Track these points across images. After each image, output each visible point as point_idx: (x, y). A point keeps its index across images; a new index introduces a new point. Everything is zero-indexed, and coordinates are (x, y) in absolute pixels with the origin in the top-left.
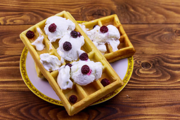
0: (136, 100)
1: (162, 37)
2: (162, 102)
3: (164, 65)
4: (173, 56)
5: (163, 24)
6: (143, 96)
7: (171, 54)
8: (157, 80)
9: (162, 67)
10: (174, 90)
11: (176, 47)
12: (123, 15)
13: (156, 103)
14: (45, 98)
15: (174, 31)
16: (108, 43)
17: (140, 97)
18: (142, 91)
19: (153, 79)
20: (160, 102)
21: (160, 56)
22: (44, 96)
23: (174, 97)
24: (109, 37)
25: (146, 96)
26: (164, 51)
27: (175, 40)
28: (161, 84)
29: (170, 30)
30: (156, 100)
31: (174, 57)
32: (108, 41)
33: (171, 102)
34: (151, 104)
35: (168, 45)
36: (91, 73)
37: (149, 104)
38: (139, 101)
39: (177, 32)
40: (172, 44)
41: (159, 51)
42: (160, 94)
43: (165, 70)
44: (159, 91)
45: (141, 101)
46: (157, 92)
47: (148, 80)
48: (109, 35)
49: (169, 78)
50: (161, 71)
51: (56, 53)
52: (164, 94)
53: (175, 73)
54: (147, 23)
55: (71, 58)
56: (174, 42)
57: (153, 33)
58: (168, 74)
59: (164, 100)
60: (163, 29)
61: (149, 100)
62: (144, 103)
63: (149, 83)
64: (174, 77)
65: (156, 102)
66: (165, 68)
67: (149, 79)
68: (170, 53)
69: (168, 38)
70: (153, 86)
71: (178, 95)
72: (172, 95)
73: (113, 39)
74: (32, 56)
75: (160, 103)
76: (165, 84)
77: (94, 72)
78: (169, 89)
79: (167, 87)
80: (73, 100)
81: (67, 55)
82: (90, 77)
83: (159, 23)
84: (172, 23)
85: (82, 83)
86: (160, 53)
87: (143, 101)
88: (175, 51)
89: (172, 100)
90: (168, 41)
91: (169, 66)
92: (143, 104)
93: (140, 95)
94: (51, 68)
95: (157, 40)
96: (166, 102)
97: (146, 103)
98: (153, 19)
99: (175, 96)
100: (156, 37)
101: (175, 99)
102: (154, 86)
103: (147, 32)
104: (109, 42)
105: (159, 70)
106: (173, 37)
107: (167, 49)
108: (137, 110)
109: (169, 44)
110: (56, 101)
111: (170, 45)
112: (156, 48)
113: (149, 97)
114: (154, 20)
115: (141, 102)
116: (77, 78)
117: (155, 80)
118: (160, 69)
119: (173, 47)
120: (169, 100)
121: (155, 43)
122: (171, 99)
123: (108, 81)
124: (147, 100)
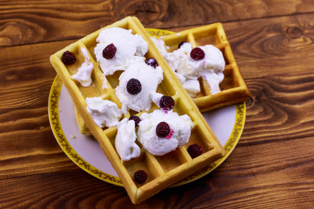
0: (237, 165)
1: (265, 44)
2: (279, 162)
3: (276, 97)
4: (288, 78)
5: (264, 17)
6: (247, 156)
7: (283, 75)
8: (267, 125)
9: (273, 100)
10: (297, 140)
11: (291, 61)
12: (192, 8)
13: (271, 166)
14: (92, 171)
15: (285, 29)
16: (204, 79)
17: (243, 158)
18: (244, 148)
19: (259, 124)
20: (276, 163)
21: (267, 80)
22: (90, 168)
23: (298, 151)
24: (205, 67)
25: (252, 155)
26: (272, 70)
27: (288, 47)
28: (274, 131)
29: (277, 28)
30: (270, 161)
31: (290, 80)
32: (203, 75)
33: (294, 162)
34: (263, 169)
35: (276, 58)
36: (172, 136)
37: (258, 168)
38: (242, 165)
39: (290, 30)
40: (283, 56)
41: (263, 72)
42: (275, 150)
43: (277, 105)
44: (272, 144)
45: (246, 164)
46: (270, 147)
47: (252, 127)
48: (206, 64)
49: (285, 119)
50: (272, 107)
51: (113, 97)
52: (280, 148)
53: (294, 109)
54: (236, 18)
55: (139, 105)
56: (287, 52)
57: (248, 38)
58: (283, 112)
59: (282, 158)
60: (265, 27)
61: (258, 162)
62: (250, 168)
63: (255, 132)
64: (293, 116)
65: (271, 164)
66: (277, 102)
67: (253, 125)
68: (282, 73)
69: (275, 46)
70: (261, 138)
71: (304, 147)
72: (295, 148)
73: (212, 70)
74: (72, 97)
75: (276, 165)
76: (281, 131)
77: (177, 135)
78: (288, 139)
79: (285, 135)
80: (140, 179)
81: (133, 102)
82: (171, 143)
83: (257, 16)
84: (280, 14)
85: (157, 151)
86: (265, 74)
87: (249, 164)
88: (291, 68)
89: (296, 157)
90: (277, 50)
91: (283, 98)
92: (249, 171)
93: (242, 155)
94: (105, 122)
95: (257, 50)
96: (287, 161)
97: (253, 167)
98: (245, 10)
99: (300, 149)
100: (254, 44)
101: (300, 155)
102: (264, 137)
103: (239, 36)
104: (204, 77)
105: (268, 107)
106: (284, 41)
107: (277, 65)
108: (241, 182)
109: (279, 55)
110: (111, 177)
111: (280, 58)
112: (258, 66)
113: (257, 157)
114: (248, 11)
115: (245, 166)
116: (149, 143)
117: (263, 125)
118: (268, 105)
119: (287, 62)
120: (290, 158)
121: (255, 57)
122: (294, 156)
123: (200, 148)
124: (255, 163)
